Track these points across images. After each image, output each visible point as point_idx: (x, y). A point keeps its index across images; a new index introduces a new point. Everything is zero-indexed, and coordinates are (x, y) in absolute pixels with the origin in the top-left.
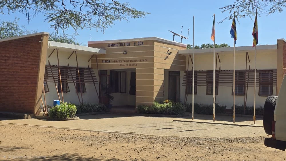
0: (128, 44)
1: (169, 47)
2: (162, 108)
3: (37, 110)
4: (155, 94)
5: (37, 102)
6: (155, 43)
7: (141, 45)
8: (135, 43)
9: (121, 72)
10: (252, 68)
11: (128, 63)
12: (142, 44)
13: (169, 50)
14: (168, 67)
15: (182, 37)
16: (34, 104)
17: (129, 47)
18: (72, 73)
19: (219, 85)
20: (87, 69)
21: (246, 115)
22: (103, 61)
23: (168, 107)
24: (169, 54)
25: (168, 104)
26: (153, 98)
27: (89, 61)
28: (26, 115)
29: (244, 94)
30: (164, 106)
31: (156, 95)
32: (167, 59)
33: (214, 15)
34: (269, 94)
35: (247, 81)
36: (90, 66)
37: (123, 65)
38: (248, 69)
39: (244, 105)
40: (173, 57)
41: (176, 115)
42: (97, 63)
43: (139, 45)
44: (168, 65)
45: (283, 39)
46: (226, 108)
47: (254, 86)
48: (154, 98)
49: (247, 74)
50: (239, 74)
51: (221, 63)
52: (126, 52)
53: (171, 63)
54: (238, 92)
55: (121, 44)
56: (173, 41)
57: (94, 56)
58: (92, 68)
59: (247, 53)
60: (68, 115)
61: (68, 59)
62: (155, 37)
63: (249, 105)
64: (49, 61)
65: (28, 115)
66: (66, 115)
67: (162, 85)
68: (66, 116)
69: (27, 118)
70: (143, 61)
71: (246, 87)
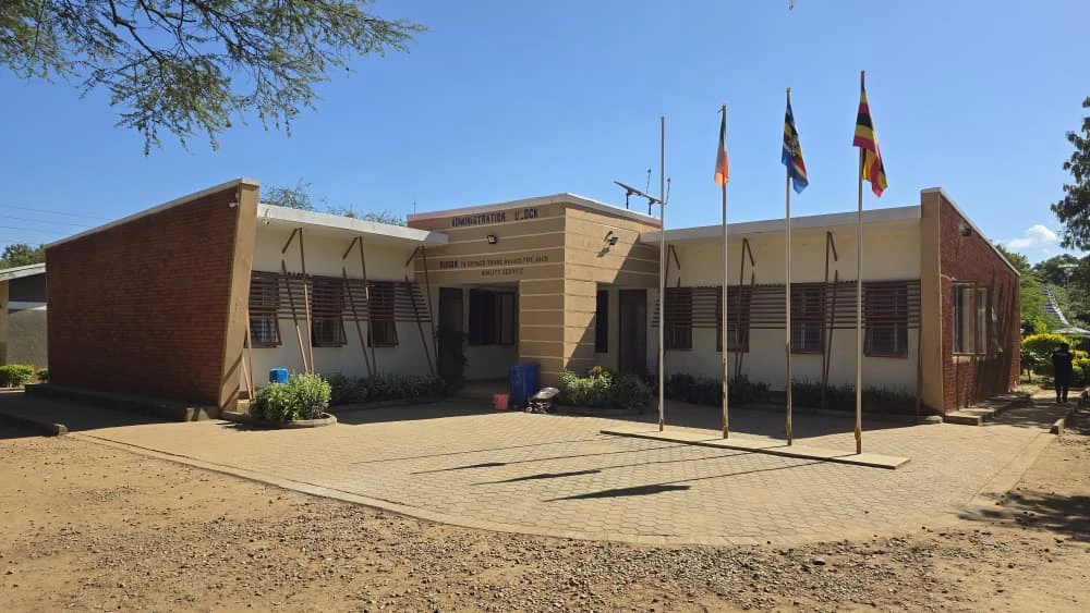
0: (500, 216)
1: (610, 224)
2: (581, 388)
3: (229, 395)
4: (569, 351)
5: (226, 374)
6: (568, 211)
7: (531, 217)
8: (516, 213)
9: (501, 294)
10: (844, 277)
11: (500, 267)
12: (536, 215)
13: (611, 233)
14: (609, 277)
15: (652, 201)
16: (219, 380)
17: (504, 223)
18: (353, 294)
19: (751, 325)
20: (402, 284)
21: (826, 411)
22: (443, 265)
23: (598, 386)
24: (612, 242)
25: (601, 377)
26: (562, 361)
27: (407, 265)
28: (191, 411)
29: (822, 352)
30: (590, 383)
31: (572, 351)
32: (606, 256)
33: (724, 108)
34: (896, 349)
35: (829, 315)
36: (411, 278)
37: (488, 273)
38: (831, 279)
39: (820, 380)
40: (622, 250)
41: (621, 411)
42: (426, 269)
43: (526, 218)
44: (609, 270)
45: (938, 188)
46: (771, 389)
47: (855, 328)
48: (566, 362)
49: (830, 294)
50: (807, 294)
51: (756, 264)
52: (495, 239)
53: (619, 267)
54: (803, 345)
55: (485, 218)
56: (625, 209)
57: (419, 253)
58: (415, 283)
59: (829, 235)
60: (295, 414)
61: (344, 257)
62: (566, 195)
63: (836, 379)
64: (283, 262)
65: (197, 412)
66: (291, 413)
67: (591, 324)
68: (289, 417)
69: (195, 419)
70: (539, 260)
71: (828, 331)
